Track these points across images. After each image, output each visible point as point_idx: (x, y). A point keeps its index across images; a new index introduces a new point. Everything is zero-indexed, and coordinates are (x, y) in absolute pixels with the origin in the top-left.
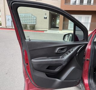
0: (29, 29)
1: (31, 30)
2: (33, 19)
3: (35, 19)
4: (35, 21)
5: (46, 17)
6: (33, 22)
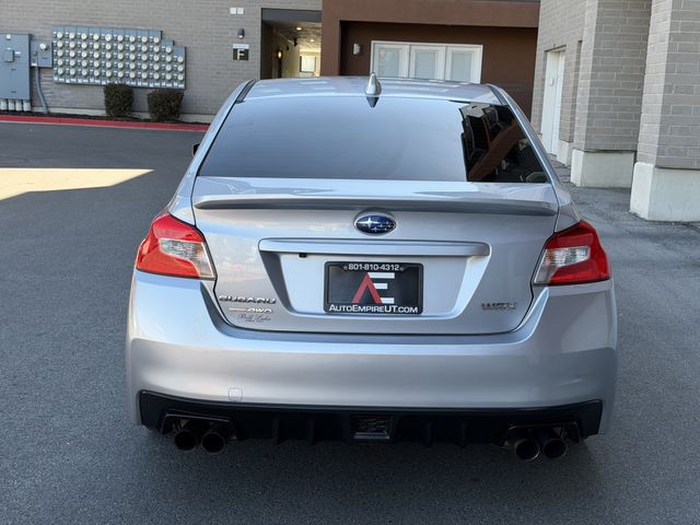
0: (147, 116)
1: (159, 120)
2: (168, 59)
3: (181, 59)
4: (181, 68)
5: (246, 52)
6: (169, 77)
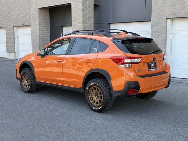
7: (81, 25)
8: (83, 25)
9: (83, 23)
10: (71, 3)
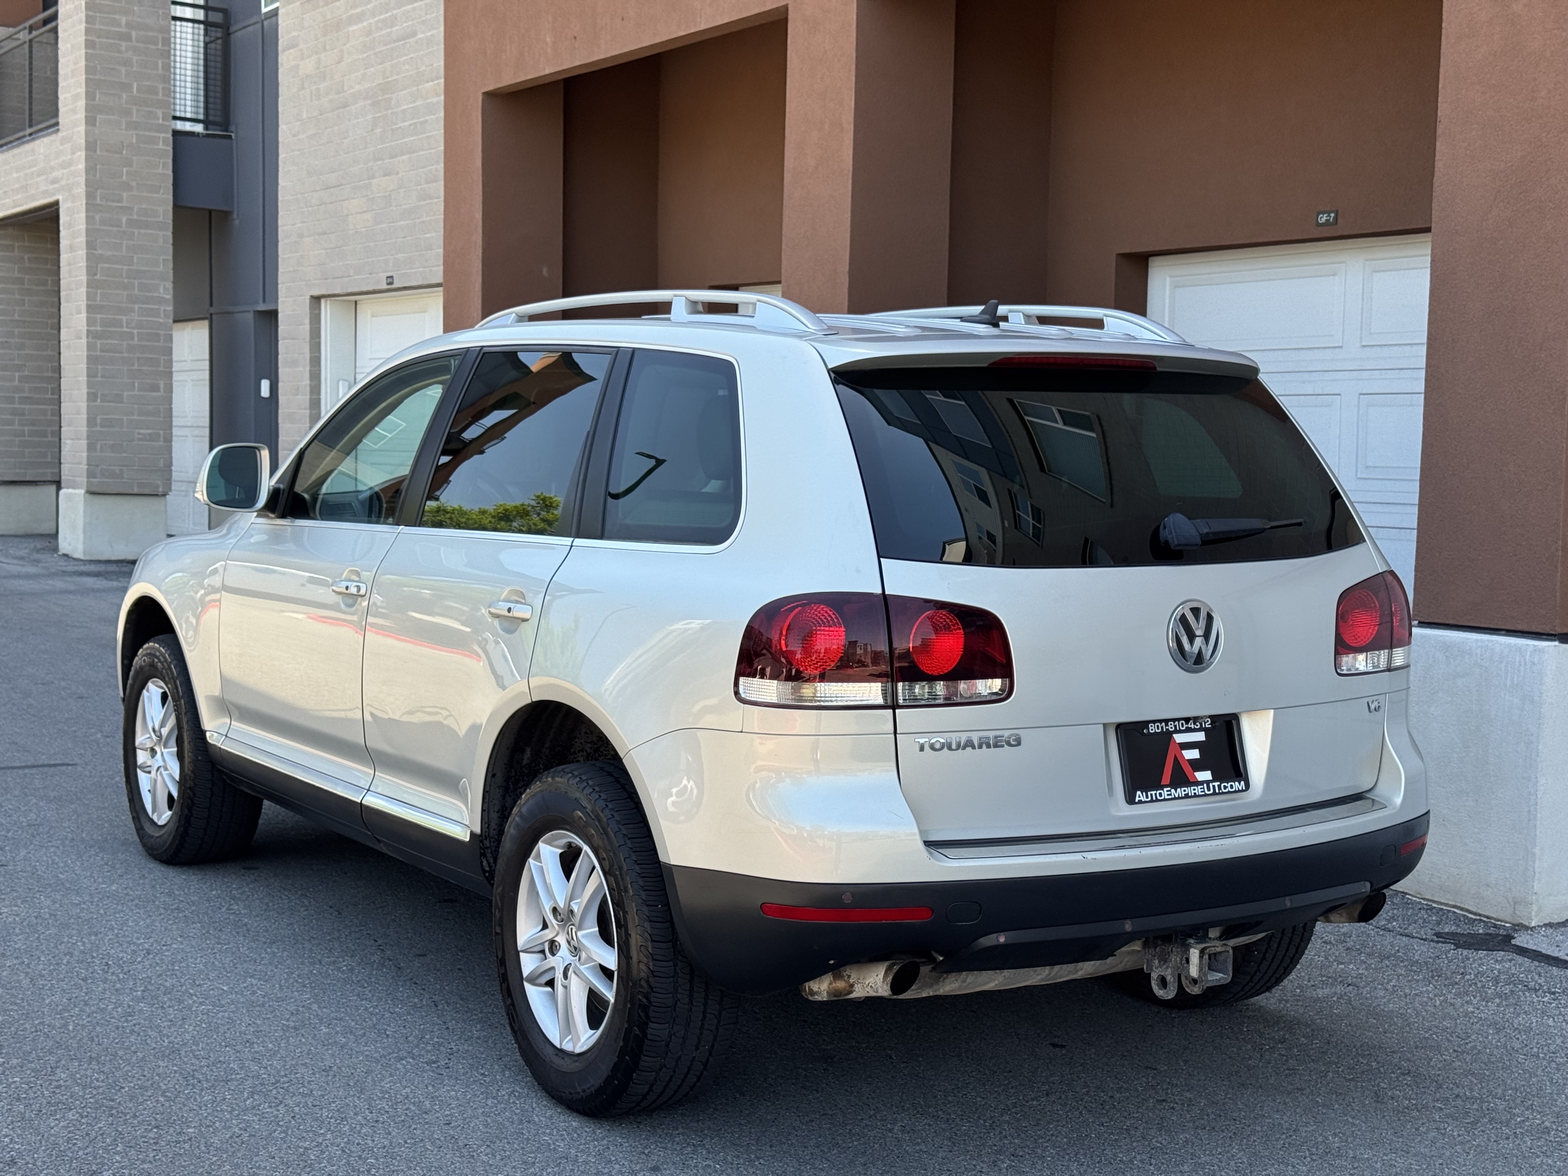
7: (84, 315)
8: (90, 322)
9: (90, 309)
10: (57, 203)
